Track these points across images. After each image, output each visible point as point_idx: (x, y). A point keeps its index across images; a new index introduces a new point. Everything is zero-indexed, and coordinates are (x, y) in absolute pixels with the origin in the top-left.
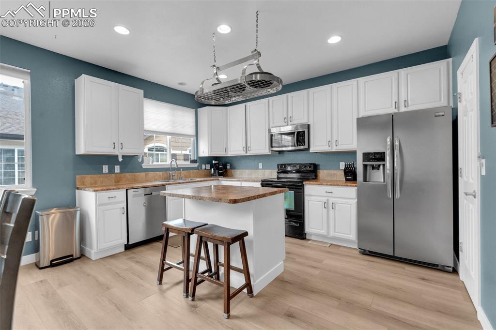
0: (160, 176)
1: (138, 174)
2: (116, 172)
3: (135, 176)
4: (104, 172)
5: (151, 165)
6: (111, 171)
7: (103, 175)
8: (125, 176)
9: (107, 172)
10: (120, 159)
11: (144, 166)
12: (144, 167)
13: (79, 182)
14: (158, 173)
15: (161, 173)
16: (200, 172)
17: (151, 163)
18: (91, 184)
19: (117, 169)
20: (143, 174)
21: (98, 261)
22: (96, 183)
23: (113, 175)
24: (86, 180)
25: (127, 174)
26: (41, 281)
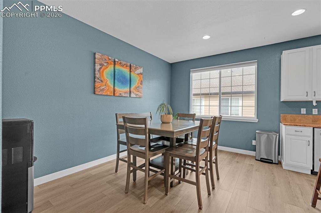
2: (314, 113)
4: (302, 113)
7: (301, 115)
9: (305, 113)
10: (315, 104)
13: (282, 119)
18: (291, 121)
19: (315, 111)
21: (285, 170)
22: (295, 120)
23: (311, 116)
24: (287, 118)
26: (251, 165)
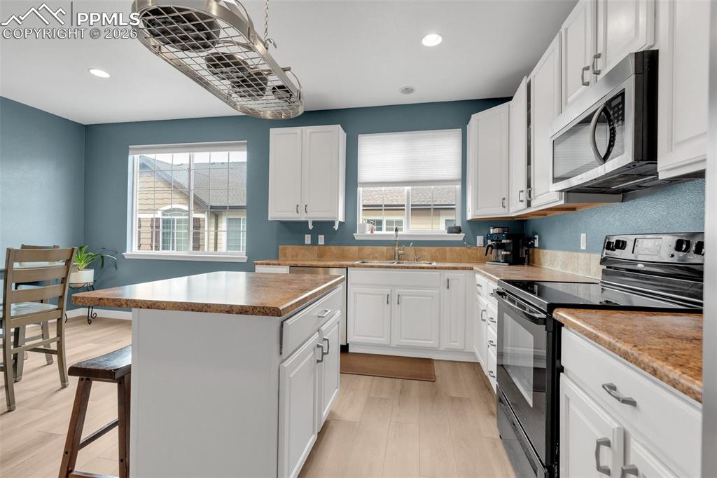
0: (383, 253)
1: (347, 248)
2: (320, 243)
3: (343, 250)
4: (306, 243)
5: (368, 235)
6: (314, 242)
7: (305, 247)
8: (330, 249)
9: (310, 243)
10: (311, 227)
11: (358, 236)
12: (357, 238)
13: (281, 254)
14: (379, 248)
15: (385, 248)
16: (469, 251)
17: (369, 233)
18: (293, 257)
19: (321, 240)
20: (355, 249)
22: (297, 255)
23: (316, 247)
25: (333, 248)
